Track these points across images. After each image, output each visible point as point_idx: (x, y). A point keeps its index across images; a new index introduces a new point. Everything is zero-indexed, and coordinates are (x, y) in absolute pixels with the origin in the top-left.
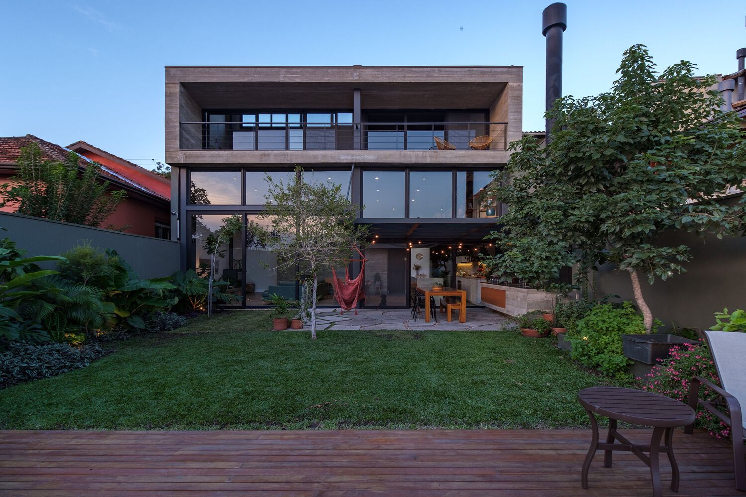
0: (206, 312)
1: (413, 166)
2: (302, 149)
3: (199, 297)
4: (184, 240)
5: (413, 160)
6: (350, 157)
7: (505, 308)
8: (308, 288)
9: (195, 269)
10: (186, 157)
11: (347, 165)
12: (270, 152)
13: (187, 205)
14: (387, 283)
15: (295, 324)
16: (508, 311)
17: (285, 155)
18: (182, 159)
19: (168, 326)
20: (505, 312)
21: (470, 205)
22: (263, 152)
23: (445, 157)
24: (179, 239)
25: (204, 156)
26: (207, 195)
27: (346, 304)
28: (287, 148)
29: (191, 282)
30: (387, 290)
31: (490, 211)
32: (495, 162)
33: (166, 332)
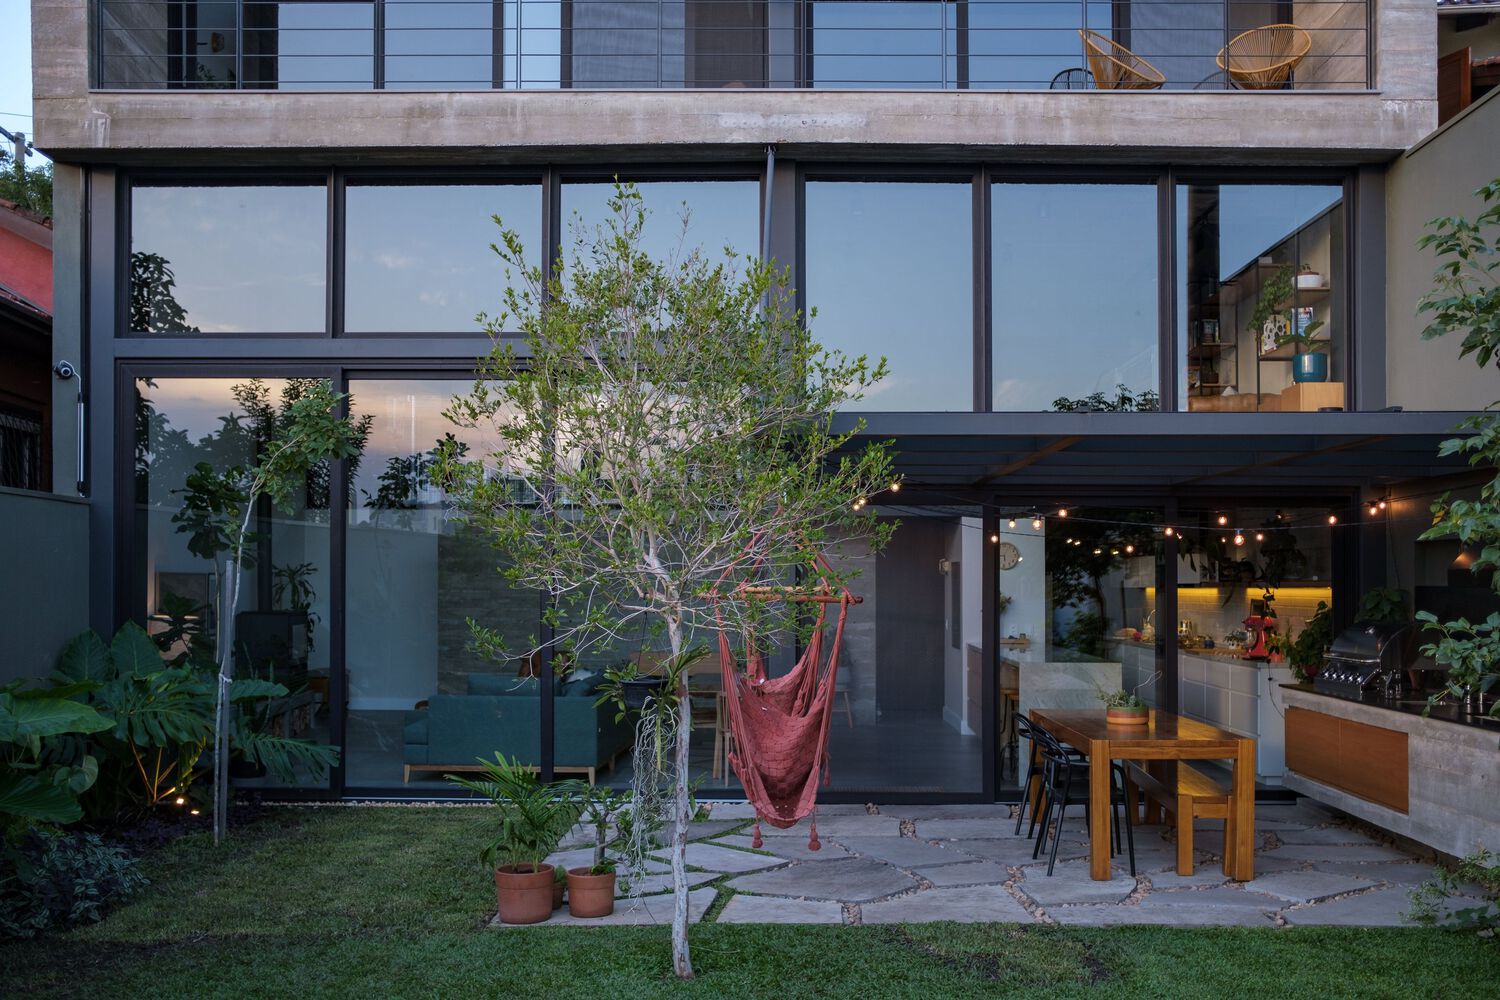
0: (206, 822)
1: (1002, 159)
2: (557, 86)
3: (175, 752)
4: (104, 493)
5: (1010, 135)
6: (756, 120)
7: (1405, 811)
8: (658, 744)
9: (142, 620)
10: (115, 123)
11: (743, 155)
12: (444, 97)
13: (118, 335)
14: (873, 675)
15: (587, 895)
16: (1422, 828)
17: (503, 112)
18: (101, 130)
19: (82, 905)
20: (1407, 832)
21: (1208, 330)
22: (416, 97)
23: (1132, 122)
24: (84, 488)
25: (188, 120)
26: (171, 282)
27: (773, 798)
28: (498, 81)
29: (142, 686)
30: (873, 703)
31: (1307, 361)
32: (1329, 146)
33: (79, 934)
